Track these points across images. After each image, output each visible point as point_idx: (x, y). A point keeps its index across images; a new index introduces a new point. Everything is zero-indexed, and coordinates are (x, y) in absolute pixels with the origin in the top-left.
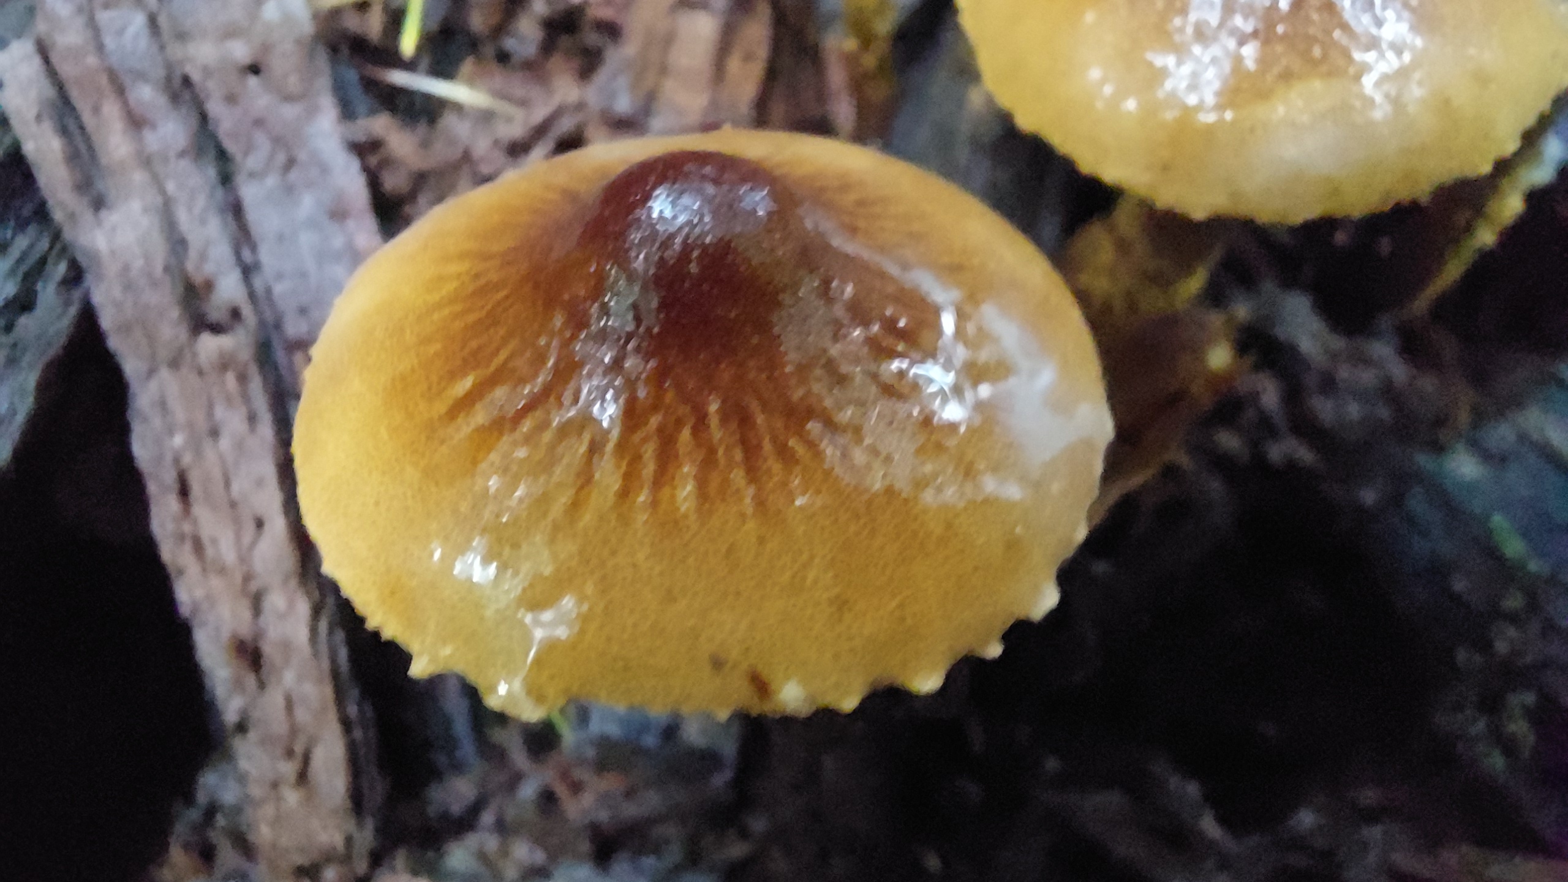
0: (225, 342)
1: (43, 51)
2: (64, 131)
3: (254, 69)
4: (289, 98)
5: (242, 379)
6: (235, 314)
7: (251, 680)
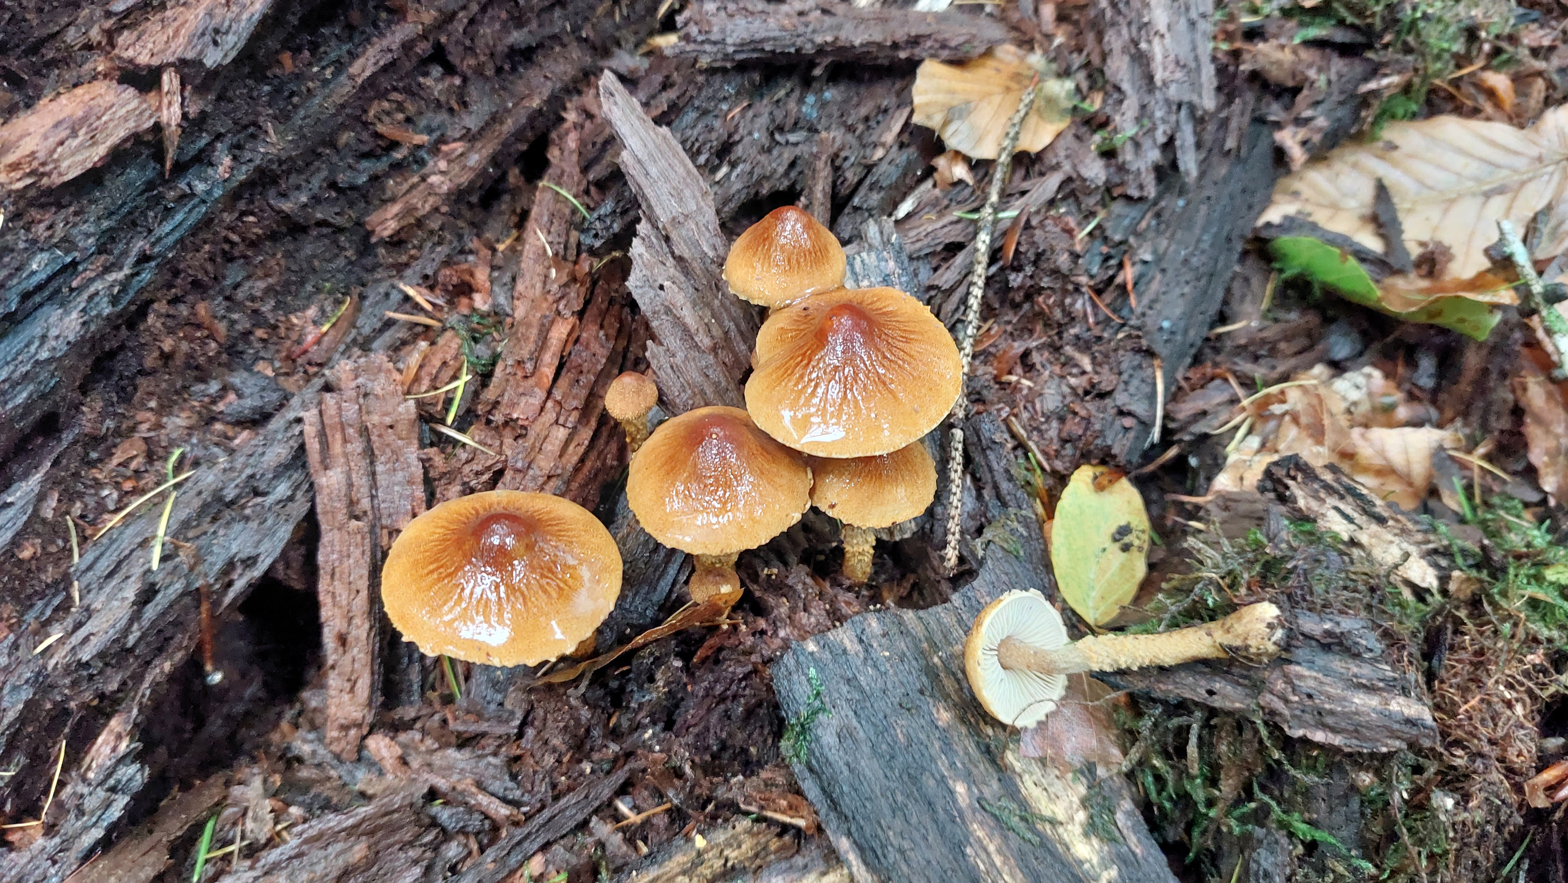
0: (360, 523)
1: (321, 413)
2: (321, 443)
3: (391, 427)
4: (400, 438)
5: (363, 538)
6: (365, 513)
7: (341, 650)
